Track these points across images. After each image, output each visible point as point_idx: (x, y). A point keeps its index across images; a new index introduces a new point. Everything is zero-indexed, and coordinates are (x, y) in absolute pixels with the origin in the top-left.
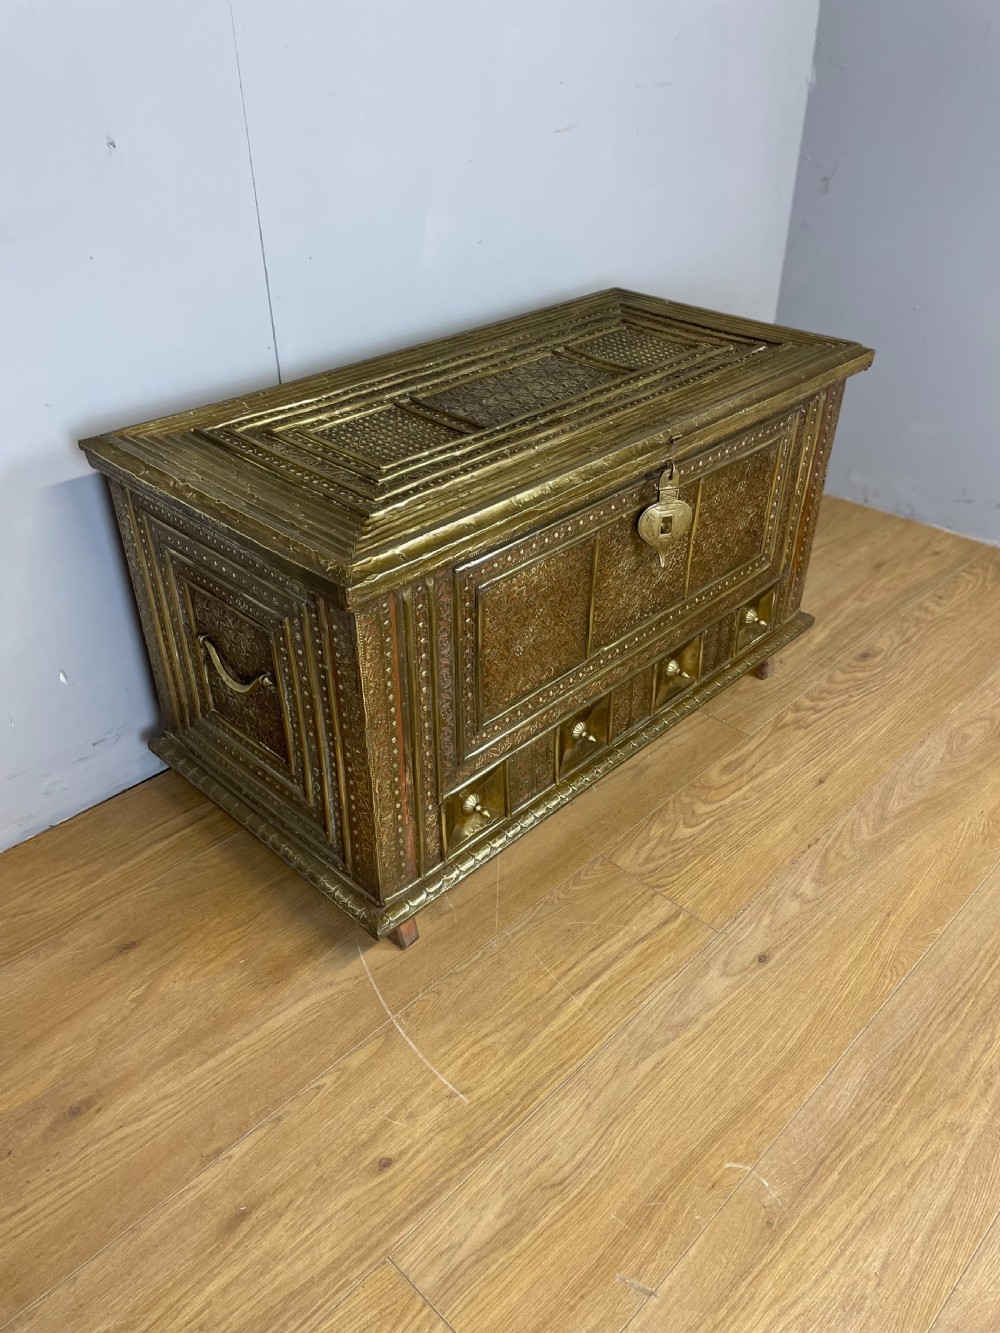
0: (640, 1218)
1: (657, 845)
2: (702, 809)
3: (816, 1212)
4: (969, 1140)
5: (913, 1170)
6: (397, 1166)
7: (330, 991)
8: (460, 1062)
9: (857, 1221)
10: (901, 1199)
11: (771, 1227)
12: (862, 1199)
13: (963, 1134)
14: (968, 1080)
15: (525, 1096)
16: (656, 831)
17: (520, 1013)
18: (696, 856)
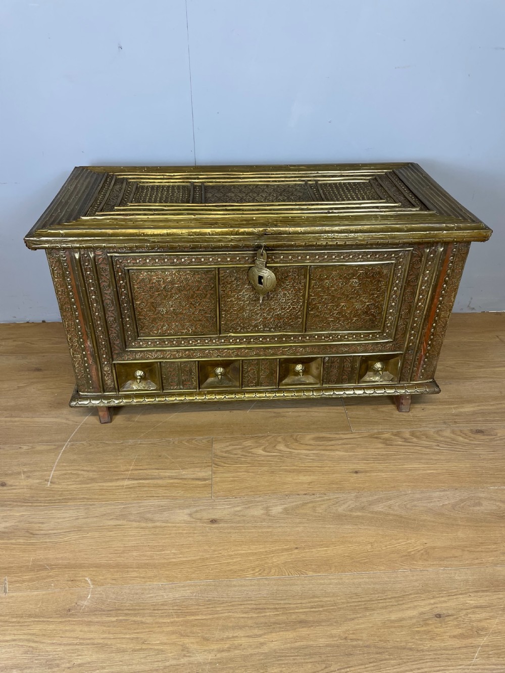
0: (38, 567)
1: (239, 449)
2: (281, 447)
3: (89, 623)
4: (184, 660)
5: (144, 647)
6: (5, 488)
7: (64, 421)
8: (64, 472)
9: (96, 641)
10: (124, 651)
11: (68, 612)
12: (111, 636)
13: (185, 656)
14: (222, 640)
15: (65, 499)
16: (248, 443)
17: (104, 471)
18: (249, 463)
